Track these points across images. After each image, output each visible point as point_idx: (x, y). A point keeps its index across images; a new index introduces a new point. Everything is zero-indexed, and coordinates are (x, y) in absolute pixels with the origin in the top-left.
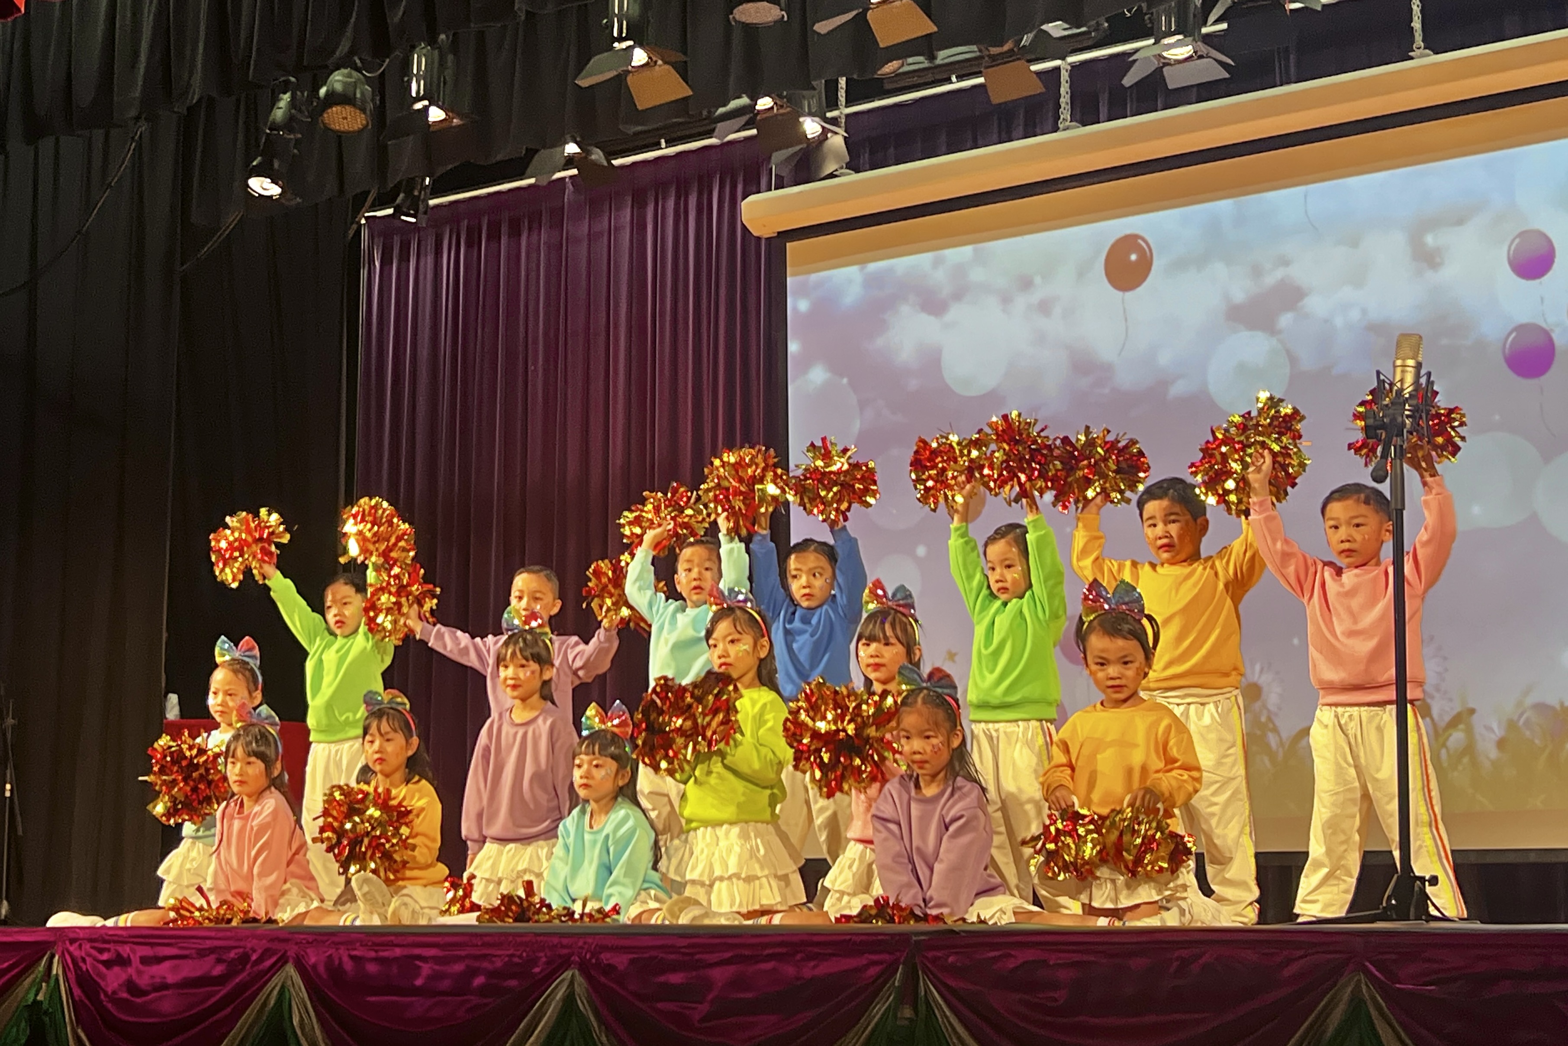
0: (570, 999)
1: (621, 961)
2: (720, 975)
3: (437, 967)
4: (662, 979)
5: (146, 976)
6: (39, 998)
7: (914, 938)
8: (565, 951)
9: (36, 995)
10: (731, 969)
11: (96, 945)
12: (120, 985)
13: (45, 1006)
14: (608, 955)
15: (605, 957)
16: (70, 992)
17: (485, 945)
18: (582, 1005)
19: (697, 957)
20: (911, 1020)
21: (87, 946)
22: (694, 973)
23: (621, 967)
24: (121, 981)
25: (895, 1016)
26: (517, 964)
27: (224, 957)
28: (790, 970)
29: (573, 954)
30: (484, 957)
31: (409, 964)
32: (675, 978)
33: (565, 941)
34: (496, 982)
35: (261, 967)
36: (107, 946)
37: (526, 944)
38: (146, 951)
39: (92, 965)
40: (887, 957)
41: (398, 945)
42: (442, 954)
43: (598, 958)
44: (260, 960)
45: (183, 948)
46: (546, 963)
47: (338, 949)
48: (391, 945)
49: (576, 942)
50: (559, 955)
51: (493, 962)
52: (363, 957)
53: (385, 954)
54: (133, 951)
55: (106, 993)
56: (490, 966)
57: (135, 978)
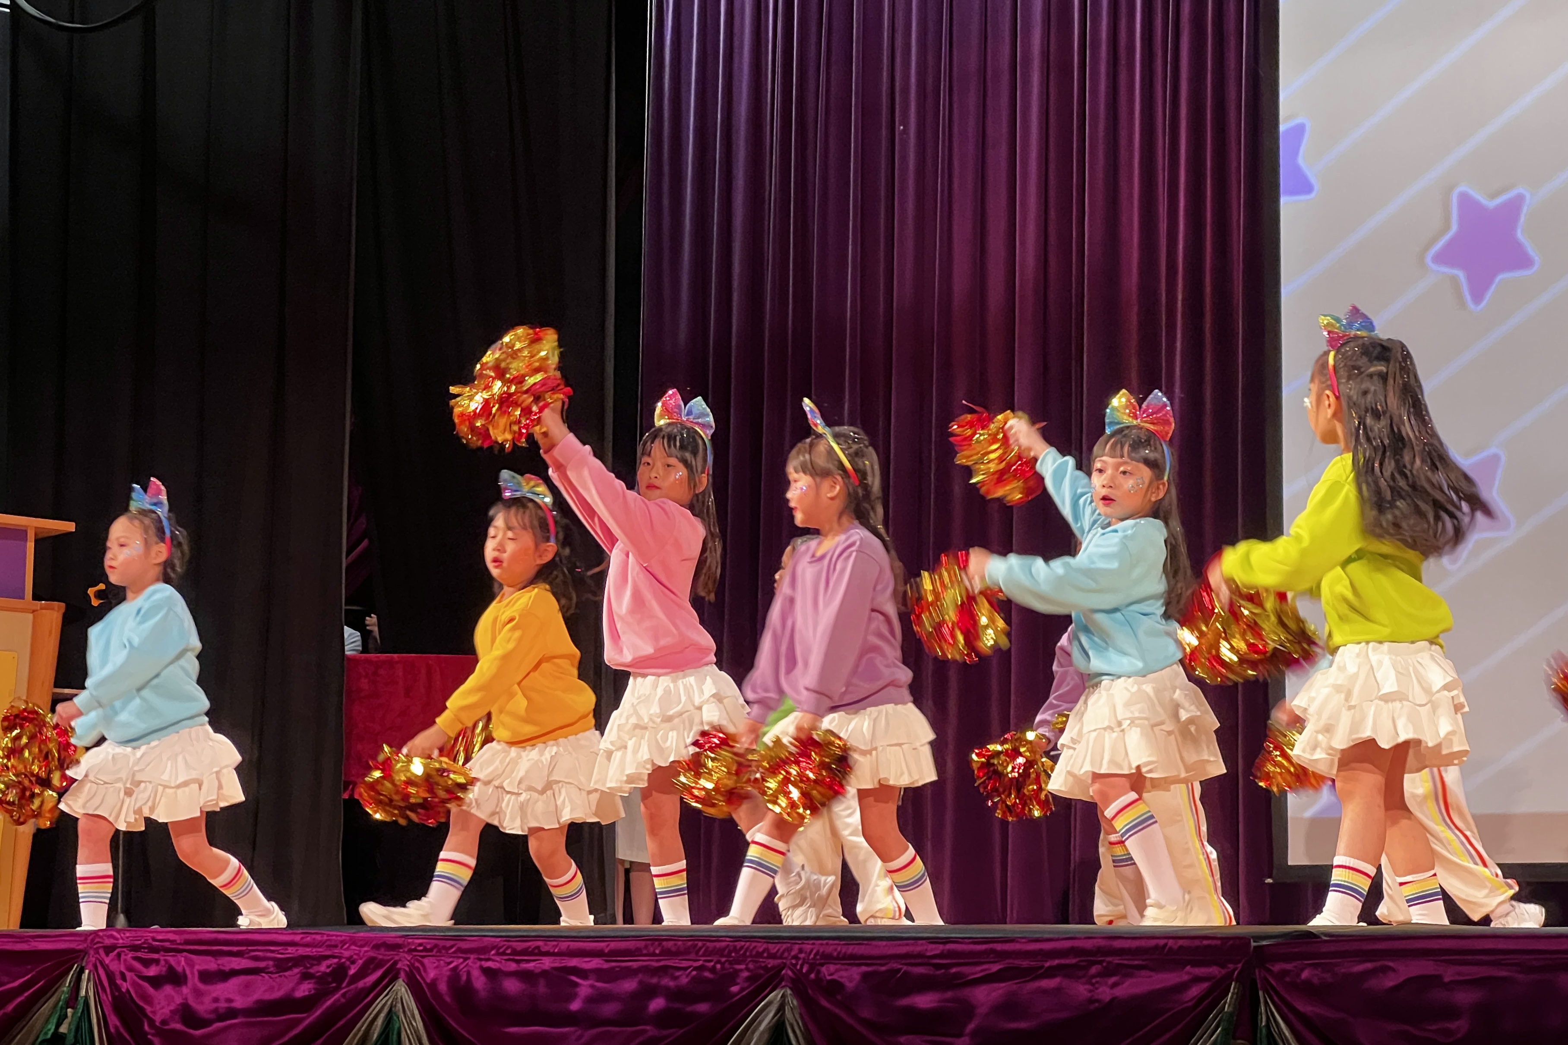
0: (778, 1030)
1: (850, 976)
2: (984, 996)
3: (600, 985)
4: (905, 1002)
5: (207, 999)
6: (62, 1030)
8: (774, 963)
9: (57, 1026)
10: (1001, 988)
12: (171, 1012)
13: (70, 1039)
14: (834, 968)
15: (829, 970)
16: (104, 1021)
22: (949, 994)
23: (850, 985)
24: (173, 1006)
26: (708, 980)
27: (312, 970)
28: (1081, 990)
29: (784, 966)
31: (562, 980)
32: (924, 1001)
34: (677, 1005)
35: (361, 984)
36: (155, 956)
37: (720, 952)
38: (210, 964)
39: (134, 984)
40: (1214, 970)
41: (547, 954)
42: (606, 966)
43: (819, 972)
44: (362, 973)
45: (256, 959)
46: (747, 979)
47: (465, 959)
48: (540, 953)
49: (789, 950)
50: (765, 968)
51: (676, 978)
52: (499, 969)
53: (531, 966)
54: (191, 965)
55: (152, 1022)
56: (672, 984)
57: (191, 1002)
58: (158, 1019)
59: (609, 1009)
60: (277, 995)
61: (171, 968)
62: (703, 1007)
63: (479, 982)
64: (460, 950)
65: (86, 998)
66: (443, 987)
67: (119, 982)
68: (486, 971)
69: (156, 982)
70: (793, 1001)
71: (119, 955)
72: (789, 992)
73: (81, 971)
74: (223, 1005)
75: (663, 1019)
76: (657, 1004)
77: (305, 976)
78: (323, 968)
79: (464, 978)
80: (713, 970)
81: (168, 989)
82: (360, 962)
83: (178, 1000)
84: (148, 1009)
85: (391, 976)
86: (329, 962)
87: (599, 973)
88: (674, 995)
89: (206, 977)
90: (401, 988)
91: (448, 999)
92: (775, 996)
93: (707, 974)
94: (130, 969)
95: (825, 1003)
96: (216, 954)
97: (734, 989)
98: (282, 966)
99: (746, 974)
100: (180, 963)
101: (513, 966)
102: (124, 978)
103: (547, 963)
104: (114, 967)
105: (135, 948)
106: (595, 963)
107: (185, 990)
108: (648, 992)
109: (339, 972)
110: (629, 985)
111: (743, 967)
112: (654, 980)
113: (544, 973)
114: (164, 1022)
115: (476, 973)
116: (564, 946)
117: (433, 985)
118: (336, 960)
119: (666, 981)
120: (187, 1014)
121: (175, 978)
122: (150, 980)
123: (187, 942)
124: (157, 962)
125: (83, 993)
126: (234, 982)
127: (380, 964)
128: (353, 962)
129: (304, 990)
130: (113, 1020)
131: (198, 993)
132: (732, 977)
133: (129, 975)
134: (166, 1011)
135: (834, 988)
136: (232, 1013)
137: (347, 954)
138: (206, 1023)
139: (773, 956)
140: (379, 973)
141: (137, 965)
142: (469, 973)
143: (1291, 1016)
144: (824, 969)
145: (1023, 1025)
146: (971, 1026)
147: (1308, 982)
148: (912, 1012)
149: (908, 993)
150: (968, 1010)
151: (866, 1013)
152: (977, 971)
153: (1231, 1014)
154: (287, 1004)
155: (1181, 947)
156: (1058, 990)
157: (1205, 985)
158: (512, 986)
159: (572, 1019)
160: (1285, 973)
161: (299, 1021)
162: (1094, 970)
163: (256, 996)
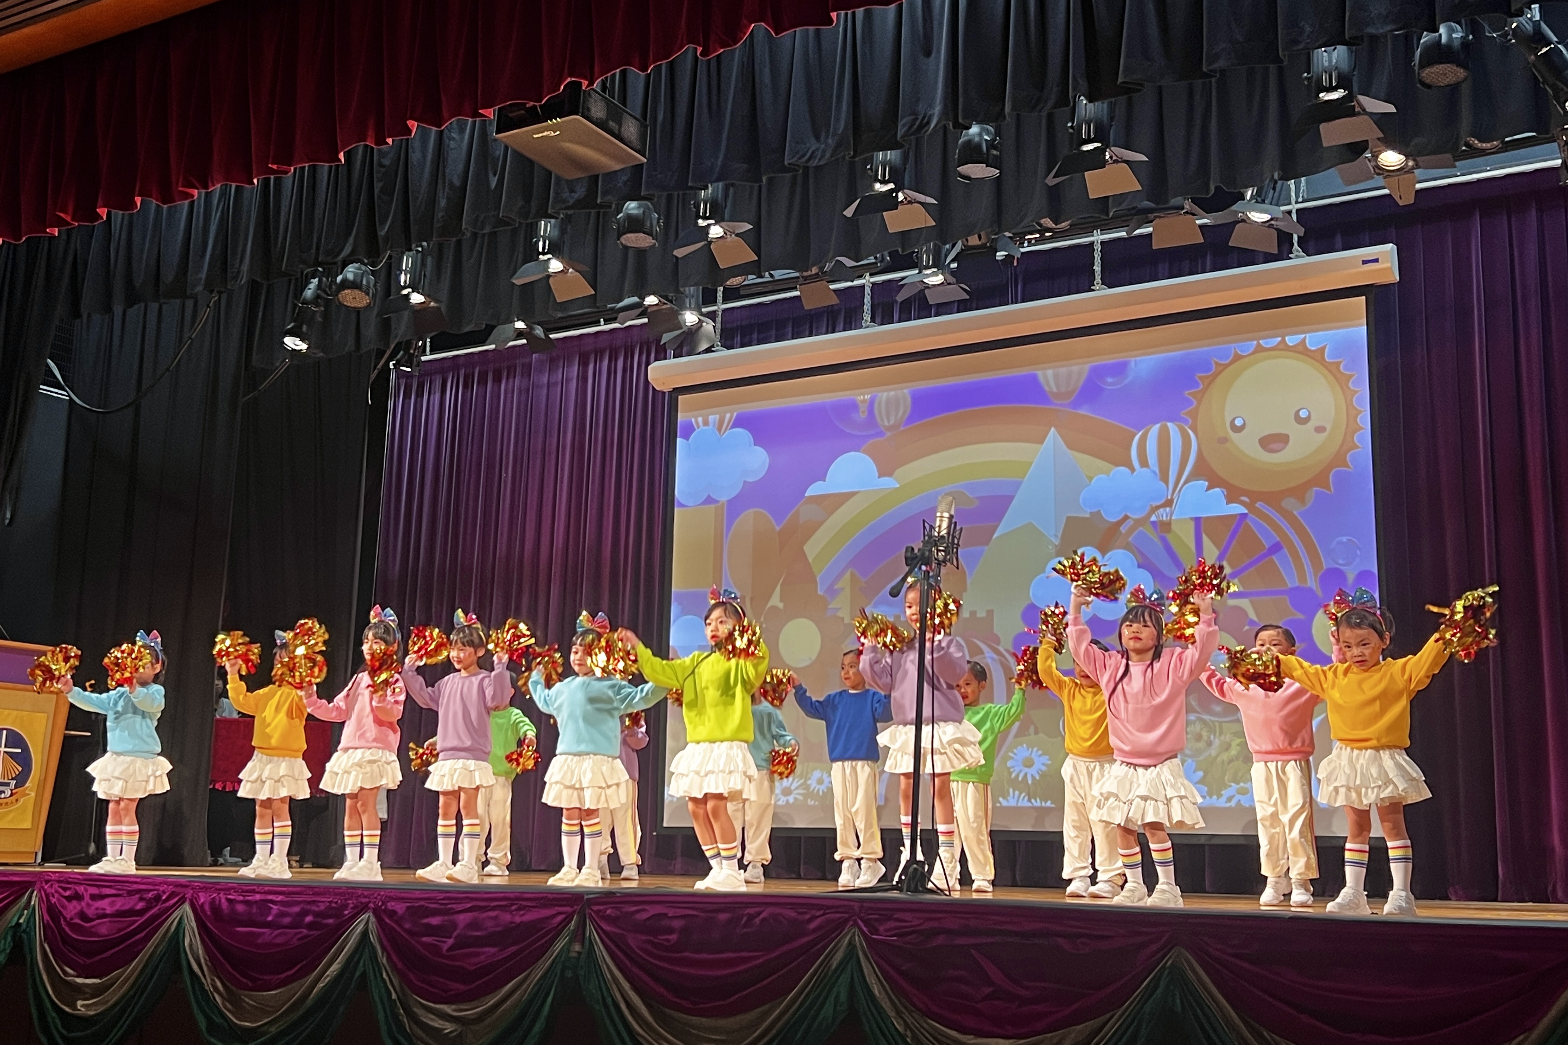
0: (365, 934)
1: (400, 908)
2: (463, 919)
3: (282, 908)
4: (425, 921)
5: (94, 908)
6: (21, 921)
7: (586, 897)
8: (364, 900)
9: (19, 919)
10: (469, 916)
11: (63, 885)
12: (76, 914)
13: (24, 926)
14: (393, 904)
15: (391, 905)
16: (42, 918)
17: (315, 894)
18: (373, 938)
19: (449, 906)
20: (579, 953)
21: (56, 886)
22: (446, 918)
23: (400, 912)
24: (76, 911)
25: (569, 950)
26: (335, 908)
27: (145, 896)
28: (506, 917)
29: (370, 902)
30: (314, 902)
31: (264, 905)
32: (435, 921)
33: (366, 893)
34: (319, 920)
35: (167, 904)
36: (69, 886)
37: (341, 894)
38: (94, 891)
39: (58, 900)
40: (568, 909)
41: (258, 893)
42: (286, 899)
43: (386, 906)
44: (167, 900)
45: (119, 889)
46: (352, 908)
47: (219, 894)
48: (254, 892)
49: (373, 894)
50: (361, 903)
51: (318, 907)
52: (235, 900)
53: (250, 898)
54: (86, 890)
55: (65, 919)
56: (317, 909)
57: (85, 909)
58: (68, 917)
59: (287, 920)
60: (126, 907)
61: (77, 892)
62: (331, 921)
63: (225, 905)
64: (217, 889)
65: (34, 905)
66: (207, 907)
67: (51, 898)
68: (228, 900)
69: (69, 899)
70: (373, 919)
71: (52, 885)
72: (371, 914)
73: (32, 893)
74: (102, 912)
75: (311, 926)
76: (309, 919)
77: (141, 899)
78: (150, 895)
79: (217, 902)
80: (336, 903)
81: (74, 903)
82: (167, 894)
83: (79, 908)
84: (64, 913)
85: (182, 901)
86: (152, 893)
87: (281, 903)
88: (317, 914)
89: (94, 897)
90: (187, 907)
91: (209, 913)
92: (365, 916)
93: (333, 905)
94: (56, 892)
95: (387, 921)
96: (98, 886)
97: (346, 912)
98: (131, 893)
99: (351, 906)
100: (81, 889)
101: (241, 898)
102: (53, 896)
103: (258, 897)
104: (49, 890)
105: (59, 882)
106: (280, 898)
107: (83, 904)
108: (305, 913)
109: (157, 898)
110: (296, 909)
111: (350, 902)
112: (308, 907)
113: (256, 902)
114: (72, 919)
115: (223, 901)
116: (266, 889)
117: (202, 906)
118: (155, 892)
119: (314, 908)
120: (83, 916)
121: (78, 897)
122: (65, 897)
123: (85, 880)
124: (69, 889)
125: (32, 903)
126: (107, 901)
127: (178, 895)
128: (164, 892)
129: (140, 906)
130: (46, 917)
131: (88, 905)
132: (345, 907)
133: (56, 895)
134: (73, 913)
135: (392, 914)
136: (105, 916)
137: (161, 889)
138: (92, 920)
139: (365, 897)
140: (176, 899)
141: (61, 890)
142: (220, 901)
143: (600, 932)
144: (389, 904)
145: (479, 934)
146: (455, 934)
147: (609, 916)
148: (428, 925)
149: (427, 917)
150: (455, 925)
151: (407, 926)
152: (460, 907)
153: (573, 930)
154: (131, 912)
155: (554, 899)
156: (496, 917)
157: (563, 916)
158: (240, 908)
159: (268, 925)
160: (600, 911)
161: (137, 921)
162: (514, 908)
163: (117, 907)
